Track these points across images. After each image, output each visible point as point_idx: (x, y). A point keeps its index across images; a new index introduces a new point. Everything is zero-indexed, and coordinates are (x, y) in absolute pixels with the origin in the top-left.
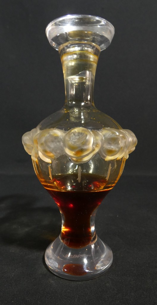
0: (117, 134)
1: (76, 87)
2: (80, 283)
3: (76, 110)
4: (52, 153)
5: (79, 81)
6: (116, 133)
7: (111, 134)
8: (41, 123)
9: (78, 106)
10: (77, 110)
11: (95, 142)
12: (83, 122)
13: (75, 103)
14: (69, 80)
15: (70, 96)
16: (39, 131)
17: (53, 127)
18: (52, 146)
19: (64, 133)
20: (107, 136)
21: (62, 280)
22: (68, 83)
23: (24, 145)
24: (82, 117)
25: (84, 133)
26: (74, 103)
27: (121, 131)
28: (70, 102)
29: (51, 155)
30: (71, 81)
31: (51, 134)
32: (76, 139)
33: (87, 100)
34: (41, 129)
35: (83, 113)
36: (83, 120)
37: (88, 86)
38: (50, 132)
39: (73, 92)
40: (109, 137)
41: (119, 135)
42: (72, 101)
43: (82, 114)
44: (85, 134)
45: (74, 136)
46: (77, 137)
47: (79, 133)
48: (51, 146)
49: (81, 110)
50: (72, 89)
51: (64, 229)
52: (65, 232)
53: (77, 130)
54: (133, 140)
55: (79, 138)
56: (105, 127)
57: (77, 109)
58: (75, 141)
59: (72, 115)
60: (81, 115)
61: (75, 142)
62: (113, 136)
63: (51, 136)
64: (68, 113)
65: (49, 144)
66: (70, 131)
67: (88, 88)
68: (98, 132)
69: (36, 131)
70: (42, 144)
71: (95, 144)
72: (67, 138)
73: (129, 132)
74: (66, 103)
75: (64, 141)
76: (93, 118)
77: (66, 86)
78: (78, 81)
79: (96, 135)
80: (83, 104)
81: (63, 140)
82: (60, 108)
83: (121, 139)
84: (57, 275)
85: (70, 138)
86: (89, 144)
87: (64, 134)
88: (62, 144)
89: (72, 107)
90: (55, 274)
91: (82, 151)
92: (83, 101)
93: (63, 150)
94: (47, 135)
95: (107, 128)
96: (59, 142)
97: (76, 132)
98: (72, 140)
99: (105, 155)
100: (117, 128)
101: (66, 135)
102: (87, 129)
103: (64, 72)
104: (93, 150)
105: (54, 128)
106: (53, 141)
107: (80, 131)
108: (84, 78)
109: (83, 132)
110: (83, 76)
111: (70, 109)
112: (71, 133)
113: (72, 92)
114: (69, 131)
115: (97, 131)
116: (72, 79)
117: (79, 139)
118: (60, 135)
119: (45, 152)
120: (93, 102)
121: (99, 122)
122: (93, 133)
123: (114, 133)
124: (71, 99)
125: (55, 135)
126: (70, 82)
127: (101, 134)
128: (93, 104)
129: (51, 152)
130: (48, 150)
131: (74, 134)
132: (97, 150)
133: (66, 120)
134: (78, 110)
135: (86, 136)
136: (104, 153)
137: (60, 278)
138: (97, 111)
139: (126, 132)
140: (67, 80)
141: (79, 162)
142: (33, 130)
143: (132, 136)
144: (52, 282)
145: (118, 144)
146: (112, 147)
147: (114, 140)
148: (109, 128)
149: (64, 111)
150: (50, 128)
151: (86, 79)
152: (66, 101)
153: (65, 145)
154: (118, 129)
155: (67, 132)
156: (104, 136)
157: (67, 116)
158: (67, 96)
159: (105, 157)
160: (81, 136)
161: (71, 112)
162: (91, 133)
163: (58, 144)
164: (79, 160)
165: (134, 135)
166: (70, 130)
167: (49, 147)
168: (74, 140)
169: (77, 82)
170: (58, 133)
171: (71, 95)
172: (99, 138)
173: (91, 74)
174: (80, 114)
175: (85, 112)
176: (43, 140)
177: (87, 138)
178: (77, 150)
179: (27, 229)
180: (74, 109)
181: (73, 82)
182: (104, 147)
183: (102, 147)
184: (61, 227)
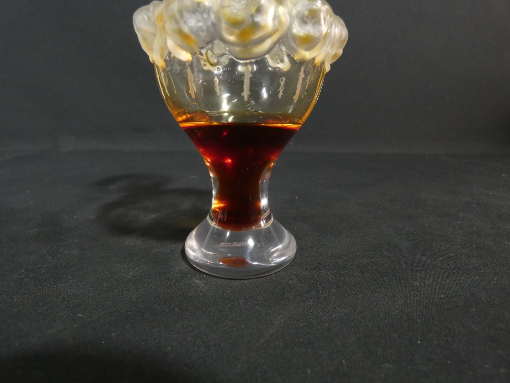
2: (246, 282)
11: (277, 14)
21: (215, 279)
23: (138, 30)
40: (303, 8)
51: (215, 204)
52: (219, 208)
54: (341, 36)
58: (239, 8)
62: (311, 6)
65: (188, 16)
71: (278, 18)
81: (214, 7)
84: (207, 272)
88: (213, 16)
90: (204, 271)
104: (274, 30)
117: (246, 4)
136: (294, 41)
137: (211, 277)
144: (199, 282)
145: (319, 23)
163: (205, 16)
177: (263, 2)
179: (154, 216)
182: (293, 28)
183: (290, 27)
184: (212, 201)
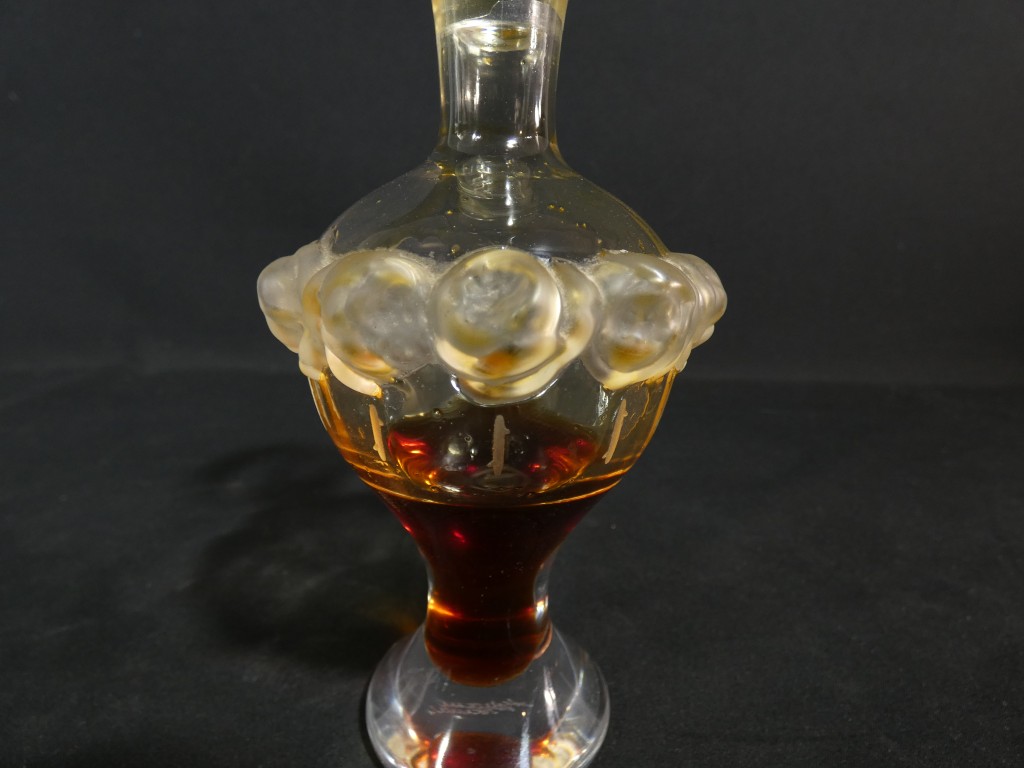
0: (660, 278)
1: (486, 74)
3: (484, 169)
4: (380, 357)
5: (499, 46)
6: (655, 276)
7: (636, 282)
8: (342, 217)
9: (493, 151)
10: (488, 171)
11: (567, 315)
12: (511, 222)
13: (479, 137)
14: (456, 38)
15: (461, 112)
16: (327, 259)
17: (387, 243)
18: (383, 327)
19: (435, 271)
20: (618, 286)
22: (453, 53)
24: (509, 202)
25: (520, 278)
26: (475, 137)
27: (668, 261)
28: (459, 136)
29: (380, 365)
30: (465, 48)
31: (379, 274)
32: (485, 299)
33: (529, 128)
34: (336, 249)
35: (511, 182)
36: (511, 213)
37: (536, 68)
38: (373, 265)
39: (473, 96)
40: (627, 293)
41: (665, 285)
42: (466, 129)
43: (508, 186)
44: (524, 284)
45: (476, 287)
46: (492, 293)
47: (498, 274)
48: (376, 330)
49: (505, 168)
50: (469, 82)
51: (437, 606)
53: (489, 259)
54: (712, 301)
55: (501, 296)
56: (606, 246)
57: (486, 166)
58: (483, 309)
59: (470, 191)
60: (503, 190)
61: (481, 316)
62: (644, 288)
63: (376, 284)
64: (452, 183)
65: (369, 321)
66: (462, 264)
67: (536, 77)
68: (580, 268)
69: (318, 255)
70: (335, 320)
71: (570, 324)
72: (446, 297)
73: (697, 268)
74: (444, 138)
75: (434, 311)
76: (557, 207)
77: (445, 65)
78: (493, 46)
79: (570, 283)
80: (511, 143)
81: (427, 302)
82: (418, 161)
83: (673, 301)
85: (458, 295)
86: (542, 327)
87: (433, 279)
88: (425, 320)
89: (466, 156)
91: (512, 353)
92: (510, 133)
93: (427, 350)
94: (358, 281)
95: (616, 252)
96: (412, 311)
97: (484, 267)
98: (466, 308)
99: (606, 369)
100: (651, 251)
101: (442, 281)
102: (532, 257)
103: (435, 9)
104: (560, 349)
105: (388, 247)
106: (383, 309)
107: (506, 266)
108: (520, 29)
109: (517, 271)
110: (515, 20)
111: (461, 167)
112: (463, 272)
113: (468, 95)
114: (456, 263)
115: (575, 264)
116: (469, 32)
117: (496, 303)
118: (414, 279)
119: (350, 352)
120: (556, 140)
121: (581, 224)
122: (558, 275)
123: (645, 276)
124: (464, 123)
125: (396, 282)
126: (459, 48)
127: (591, 278)
128: (554, 146)
129: (376, 355)
130: (363, 344)
131: (478, 279)
132: (574, 348)
133: (443, 212)
134: (492, 169)
135: (532, 287)
136: (603, 360)
138: (571, 174)
139: (688, 267)
140: (448, 39)
141: (498, 399)
142: (305, 251)
143: (709, 282)
145: (663, 321)
146: (638, 335)
147: (646, 307)
148: (623, 251)
149: (437, 172)
150: (373, 247)
151: (526, 37)
152: (444, 130)
153: (436, 328)
154: (657, 254)
155: (448, 268)
156: (605, 284)
157: (449, 193)
158: (447, 106)
159: (604, 375)
160: (505, 288)
161: (463, 178)
162: (552, 272)
163: (408, 320)
164: (496, 393)
165: (716, 278)
166: (461, 258)
167: (370, 334)
168: (477, 308)
169: (490, 50)
170: (407, 270)
171: (465, 107)
172: (583, 298)
173: (547, 14)
174: (499, 186)
175: (521, 179)
176: (341, 301)
177: (537, 297)
178: (489, 351)
180: (476, 165)
181: (474, 50)
182: (603, 337)
183: (597, 337)
184: (426, 598)
